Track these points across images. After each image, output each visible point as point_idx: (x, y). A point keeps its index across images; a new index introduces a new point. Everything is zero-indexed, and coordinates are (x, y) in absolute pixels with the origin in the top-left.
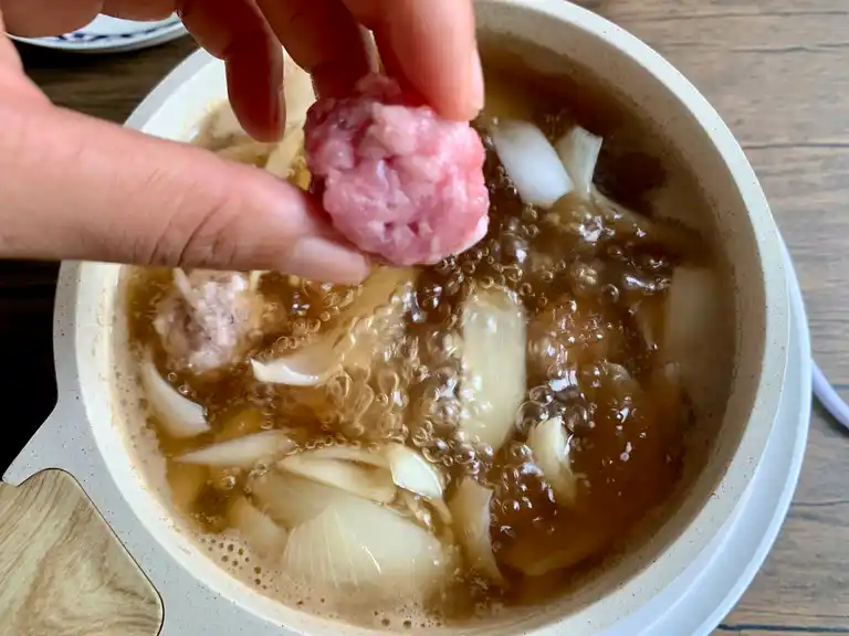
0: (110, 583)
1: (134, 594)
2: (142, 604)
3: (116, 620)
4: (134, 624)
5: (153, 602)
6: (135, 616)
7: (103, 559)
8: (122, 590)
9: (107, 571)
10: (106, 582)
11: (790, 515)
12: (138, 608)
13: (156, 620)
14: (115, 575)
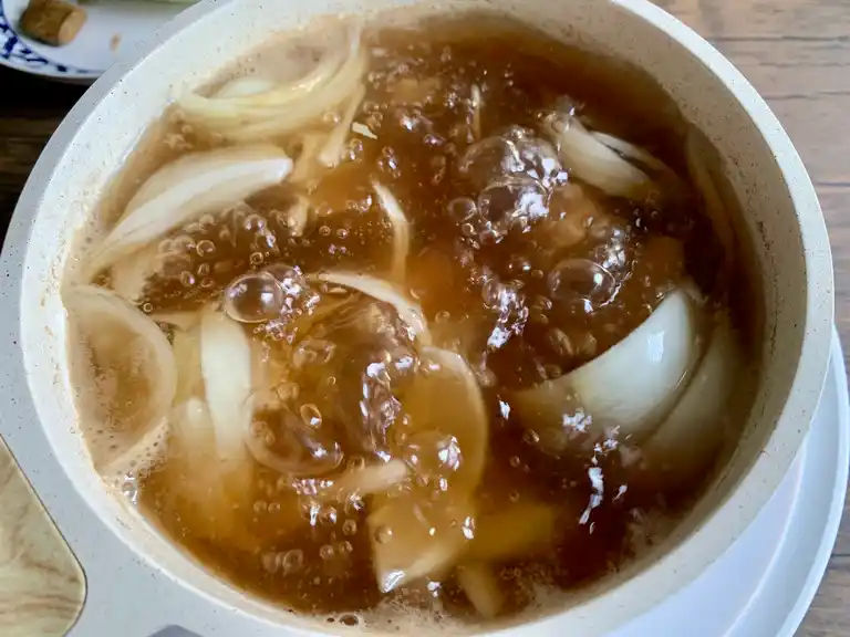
0: (25, 556)
1: (52, 570)
2: (61, 582)
3: (23, 602)
4: (49, 607)
5: (74, 580)
6: (49, 596)
7: (18, 528)
8: (39, 565)
9: (21, 542)
10: (20, 554)
11: (830, 567)
12: (56, 588)
13: (76, 602)
14: (32, 545)
